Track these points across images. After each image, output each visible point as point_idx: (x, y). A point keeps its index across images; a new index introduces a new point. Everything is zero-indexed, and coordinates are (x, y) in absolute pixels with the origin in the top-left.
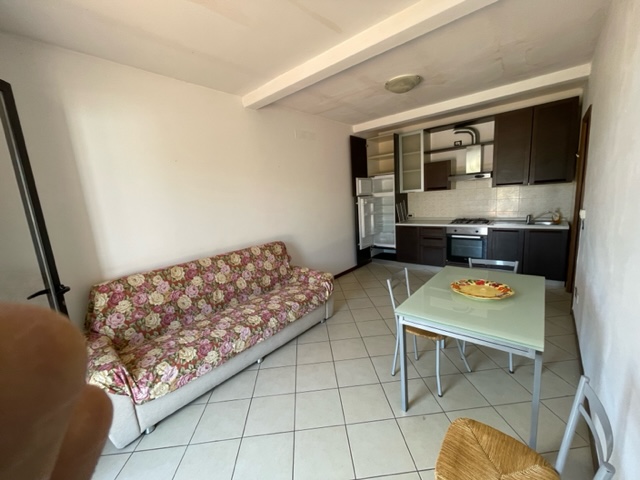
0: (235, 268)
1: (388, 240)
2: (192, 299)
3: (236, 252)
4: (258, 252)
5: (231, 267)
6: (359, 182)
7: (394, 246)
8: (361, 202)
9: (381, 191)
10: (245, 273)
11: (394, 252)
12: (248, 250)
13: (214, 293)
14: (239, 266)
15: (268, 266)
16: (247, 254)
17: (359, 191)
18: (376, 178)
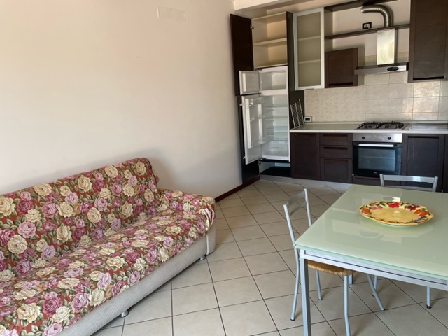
0: (84, 195)
1: (280, 151)
2: (27, 240)
3: (85, 175)
4: (114, 173)
5: (78, 194)
6: (243, 76)
7: (288, 158)
8: (246, 103)
9: (271, 88)
10: (98, 202)
11: (288, 165)
12: (102, 170)
13: (58, 231)
14: (90, 193)
15: (129, 190)
16: (100, 177)
17: (243, 88)
18: (265, 70)
